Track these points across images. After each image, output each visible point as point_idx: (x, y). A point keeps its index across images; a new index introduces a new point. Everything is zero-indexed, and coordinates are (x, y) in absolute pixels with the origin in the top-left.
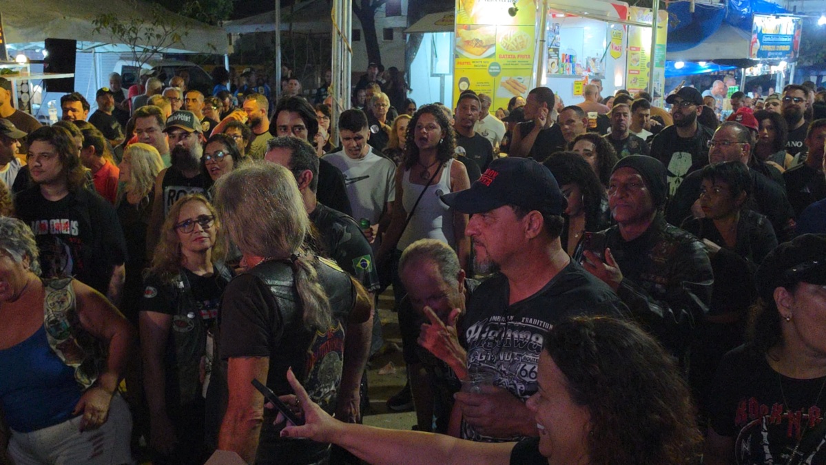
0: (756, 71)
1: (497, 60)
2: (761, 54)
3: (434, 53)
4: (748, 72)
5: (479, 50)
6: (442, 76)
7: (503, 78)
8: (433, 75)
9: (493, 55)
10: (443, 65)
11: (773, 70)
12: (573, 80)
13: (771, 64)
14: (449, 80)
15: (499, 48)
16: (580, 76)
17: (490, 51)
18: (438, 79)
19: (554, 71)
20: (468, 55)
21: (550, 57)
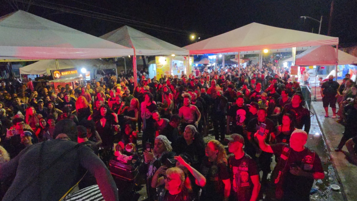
0: (210, 65)
1: (164, 68)
2: (210, 62)
3: (153, 67)
4: (208, 66)
5: (160, 67)
6: (155, 71)
7: (165, 71)
8: (153, 71)
9: (163, 68)
10: (155, 69)
11: (213, 65)
12: (177, 71)
13: (213, 64)
14: (156, 72)
15: (164, 66)
16: (179, 69)
17: (163, 67)
18: (154, 72)
19: (174, 69)
20: (158, 68)
21: (173, 67)
